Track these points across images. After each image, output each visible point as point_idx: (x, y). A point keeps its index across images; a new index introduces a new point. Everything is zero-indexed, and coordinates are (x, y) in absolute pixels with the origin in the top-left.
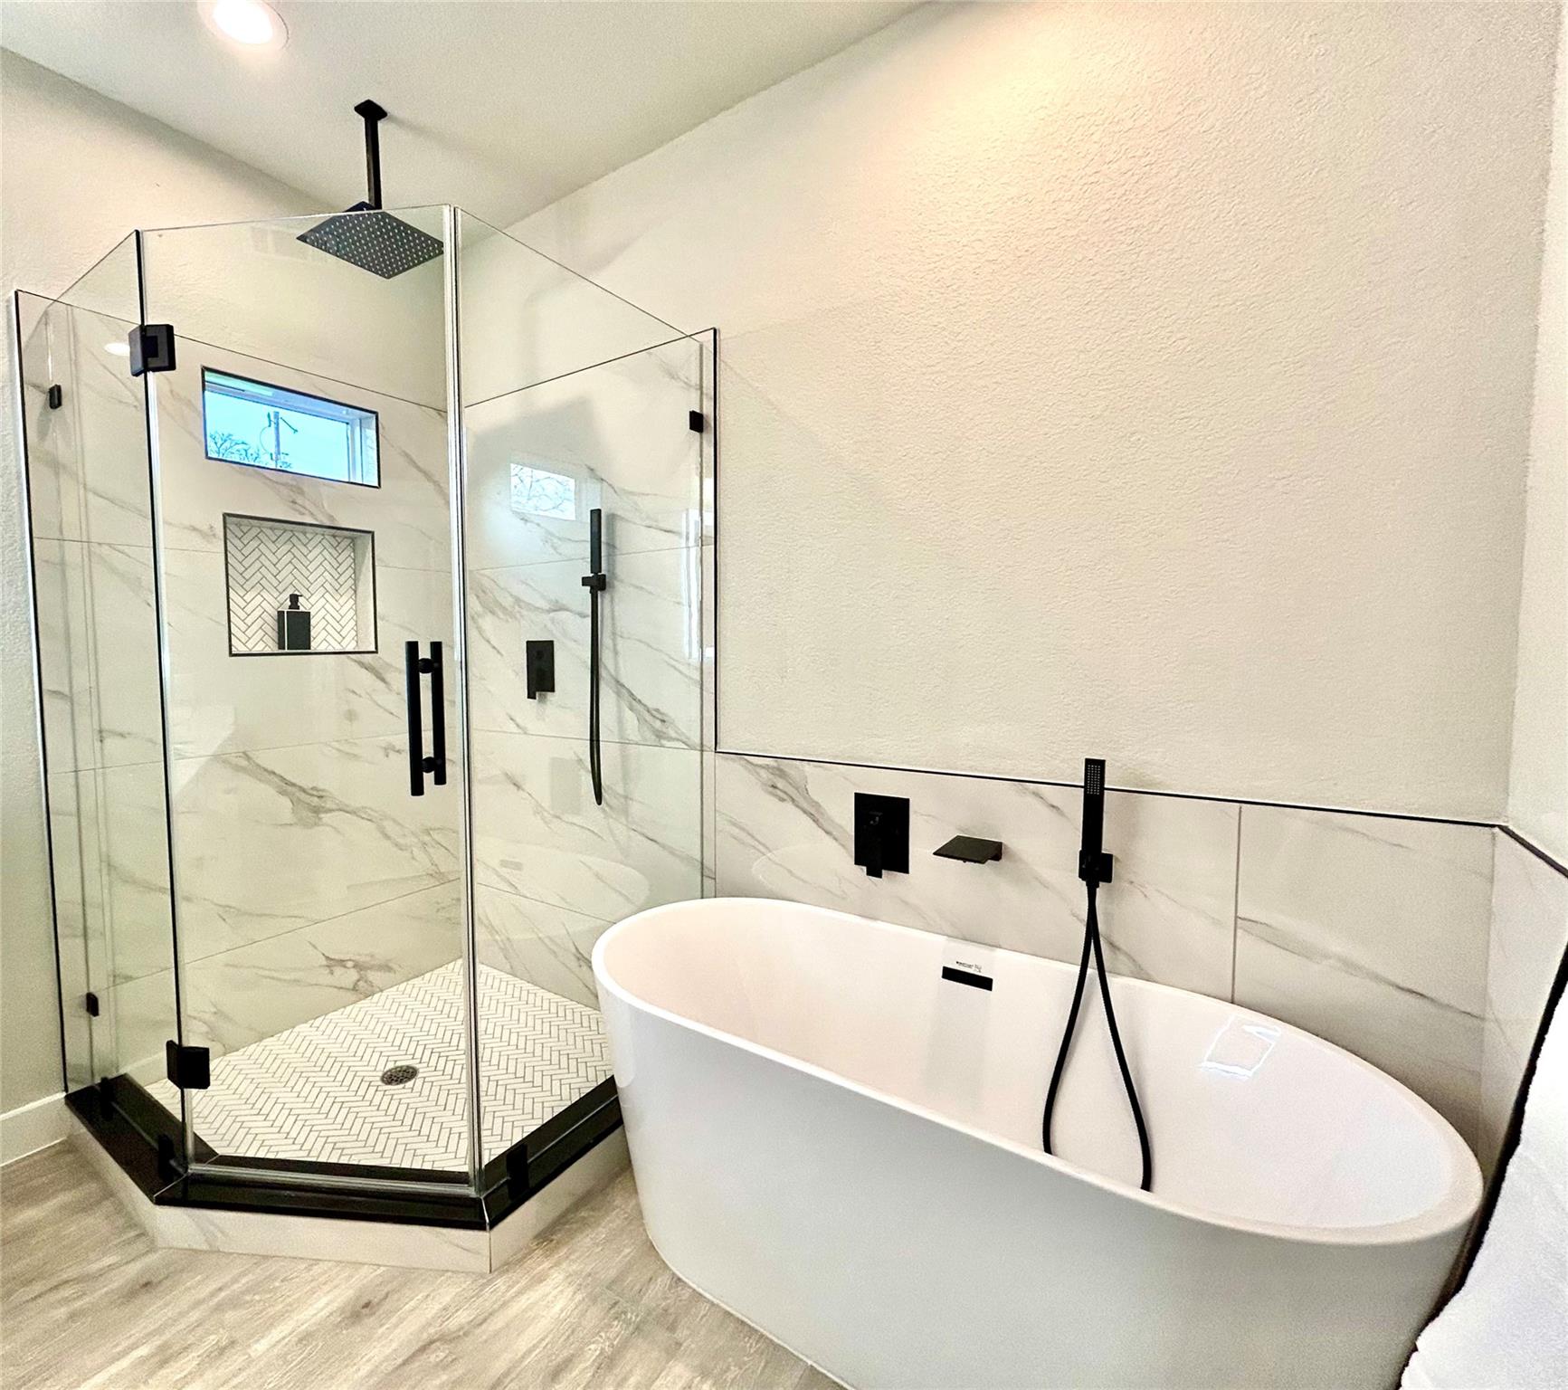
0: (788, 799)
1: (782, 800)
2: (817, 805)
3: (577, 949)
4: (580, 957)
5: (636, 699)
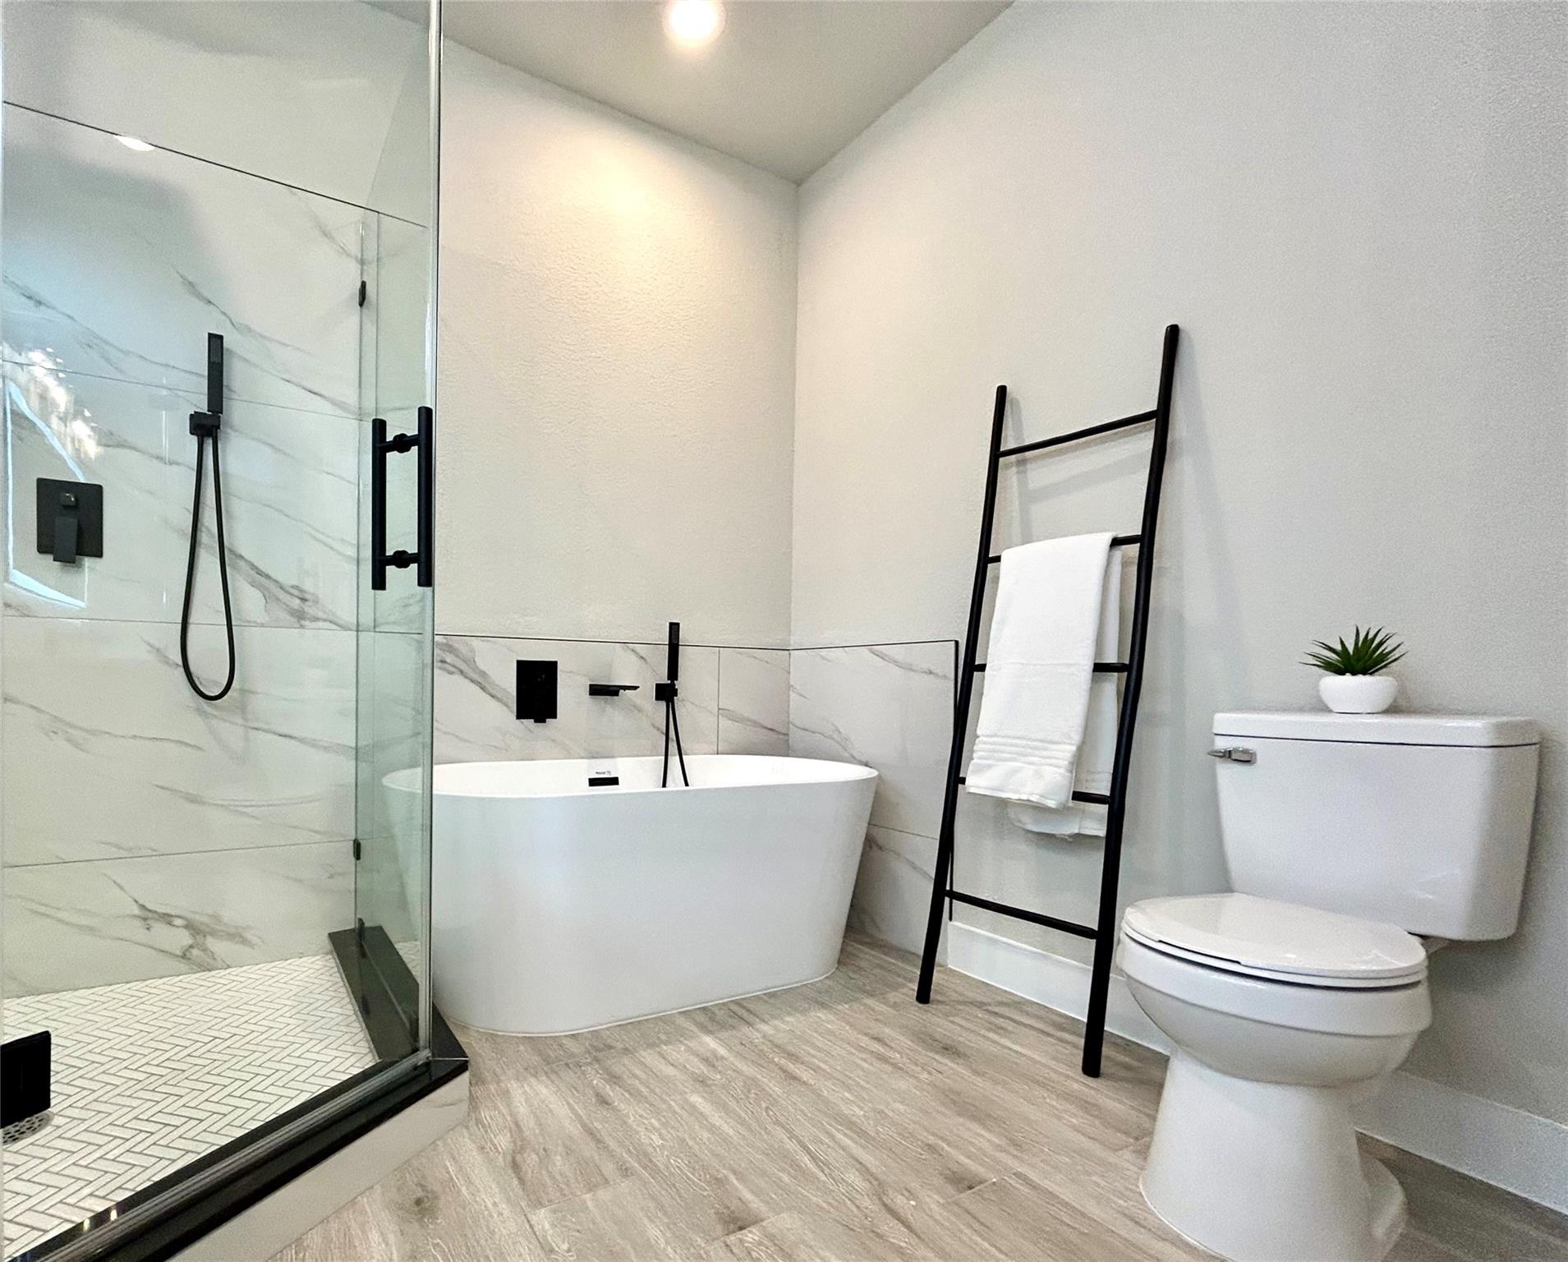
0: (457, 671)
1: (451, 673)
2: (483, 674)
3: (143, 907)
4: (148, 916)
5: (260, 573)
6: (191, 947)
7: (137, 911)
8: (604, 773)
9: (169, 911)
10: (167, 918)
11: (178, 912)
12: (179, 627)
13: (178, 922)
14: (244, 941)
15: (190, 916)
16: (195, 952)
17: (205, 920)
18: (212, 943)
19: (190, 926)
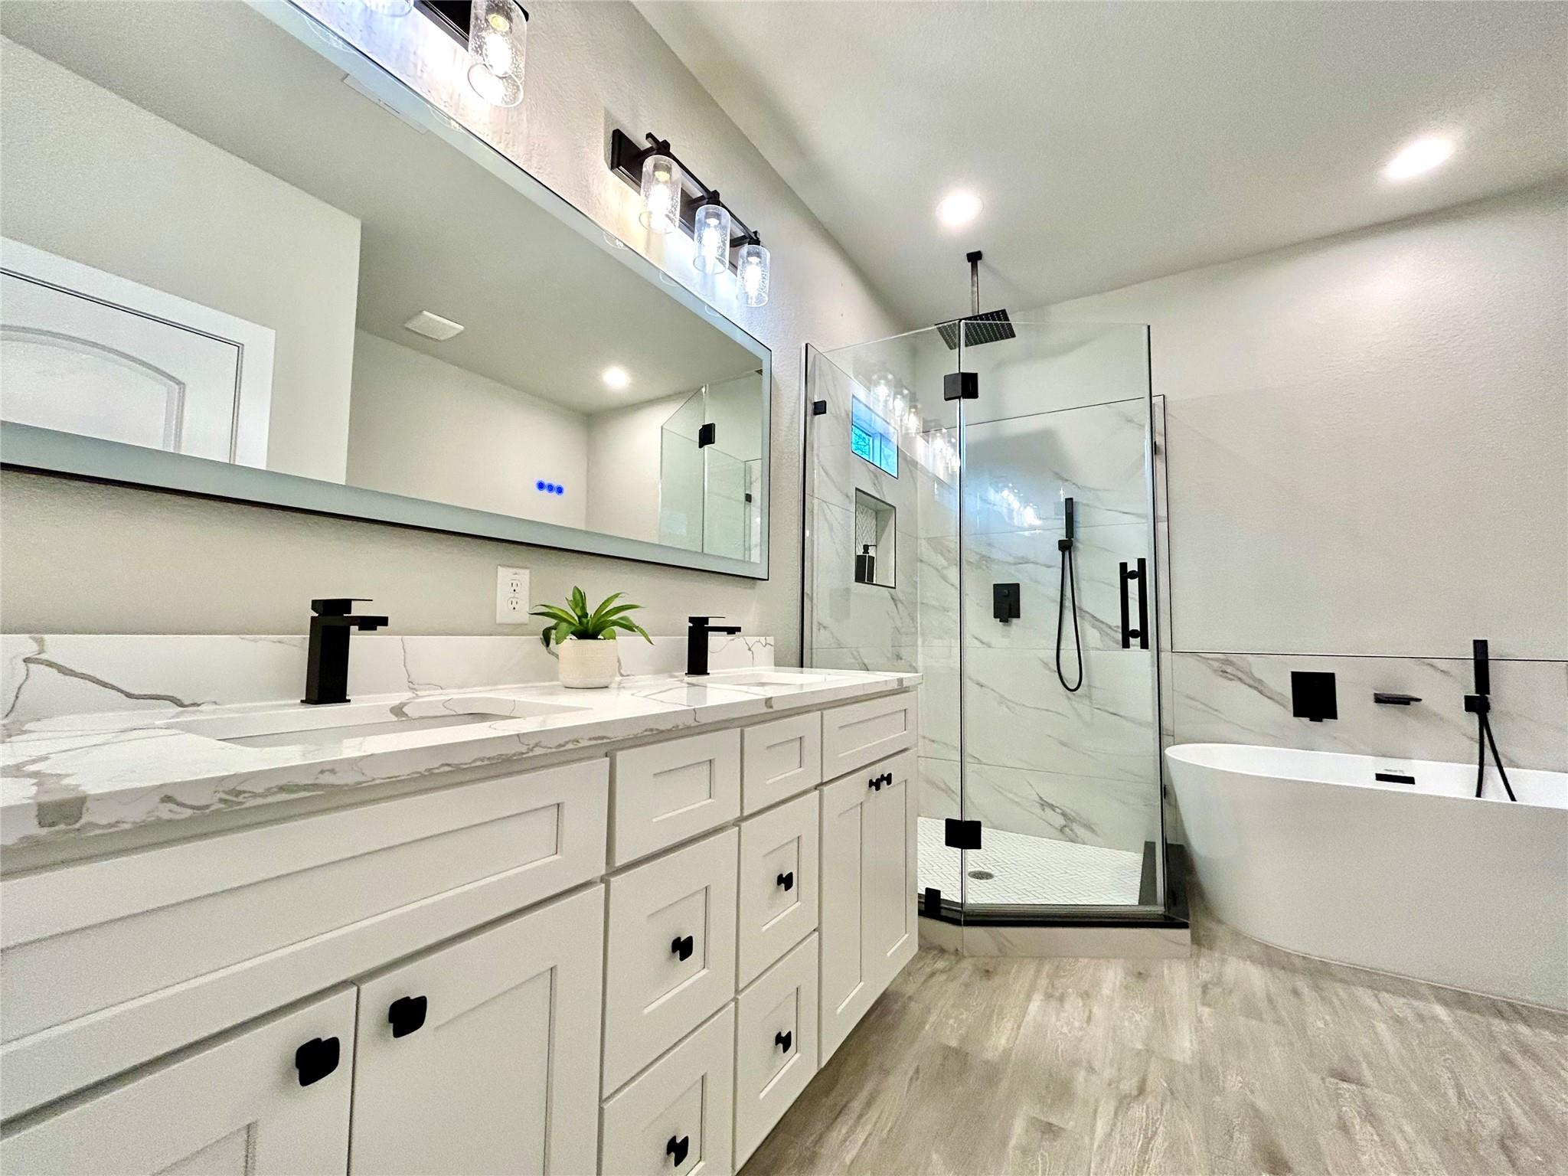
0: (1236, 679)
1: (1231, 680)
2: (1260, 681)
3: (1041, 798)
4: (1044, 804)
5: (1098, 620)
6: (1065, 826)
7: (1038, 799)
8: (1396, 771)
9: (1054, 803)
10: (1052, 807)
11: (1058, 805)
12: (1055, 651)
13: (1057, 810)
14: (1094, 831)
15: (1064, 808)
16: (1067, 830)
17: (1073, 814)
18: (1075, 826)
19: (1064, 814)
